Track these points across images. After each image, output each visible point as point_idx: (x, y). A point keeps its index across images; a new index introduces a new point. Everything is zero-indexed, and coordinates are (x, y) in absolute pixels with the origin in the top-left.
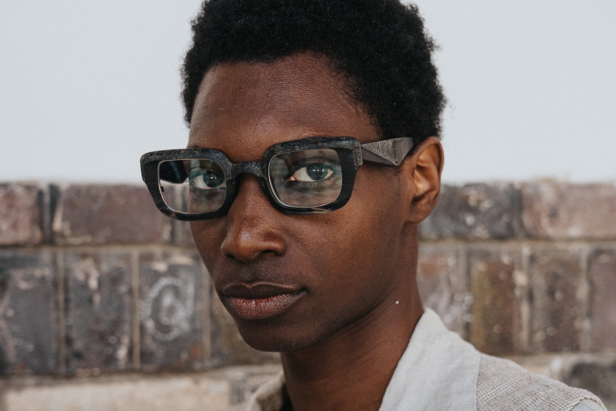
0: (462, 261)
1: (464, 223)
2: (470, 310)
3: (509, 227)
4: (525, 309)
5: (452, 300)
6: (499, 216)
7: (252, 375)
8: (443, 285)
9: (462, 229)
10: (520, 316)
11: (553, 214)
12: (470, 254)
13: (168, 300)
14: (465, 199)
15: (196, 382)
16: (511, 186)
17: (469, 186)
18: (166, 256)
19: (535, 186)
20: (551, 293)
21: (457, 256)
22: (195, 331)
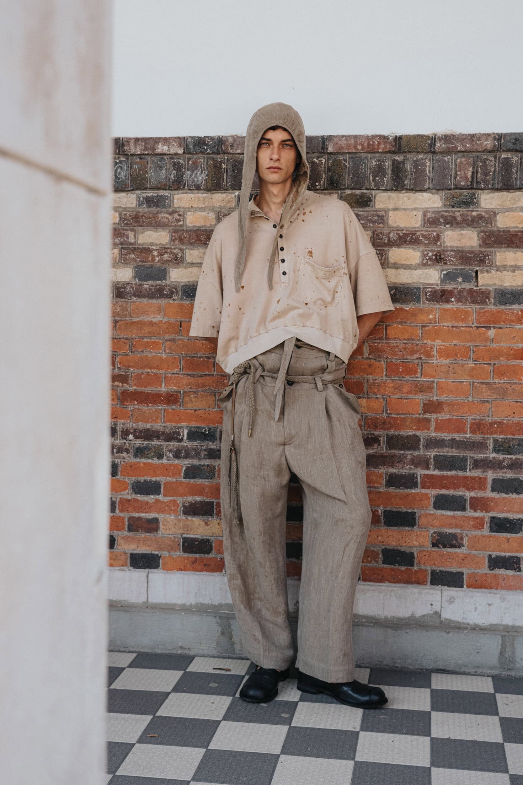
0: (206, 160)
1: (204, 148)
2: (207, 175)
3: (218, 149)
4: (225, 175)
5: (202, 172)
6: (215, 146)
7: (143, 193)
8: (199, 168)
9: (203, 150)
10: (223, 177)
11: (232, 146)
12: (208, 158)
13: (119, 170)
14: (205, 141)
15: (127, 194)
16: (219, 137)
17: (205, 137)
18: (119, 158)
19: (227, 137)
20: (233, 171)
21: (204, 158)
22: (126, 179)
